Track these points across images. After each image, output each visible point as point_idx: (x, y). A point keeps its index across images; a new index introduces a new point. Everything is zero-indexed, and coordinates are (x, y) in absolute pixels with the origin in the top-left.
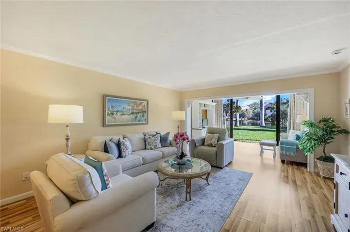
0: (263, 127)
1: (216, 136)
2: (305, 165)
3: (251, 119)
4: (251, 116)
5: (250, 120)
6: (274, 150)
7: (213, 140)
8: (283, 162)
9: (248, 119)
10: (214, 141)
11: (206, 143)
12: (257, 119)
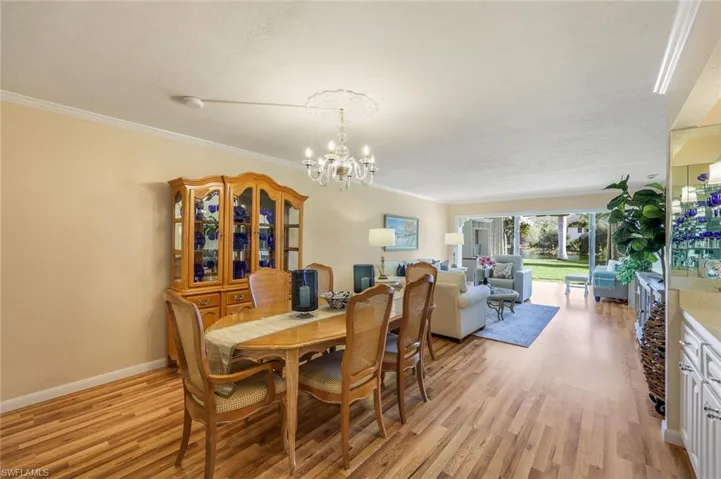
0: (564, 260)
1: (510, 265)
2: (625, 302)
3: (536, 245)
4: (536, 239)
5: (533, 249)
6: (586, 288)
7: (506, 270)
8: (598, 299)
9: (531, 246)
10: (508, 271)
11: (495, 274)
12: (550, 247)
